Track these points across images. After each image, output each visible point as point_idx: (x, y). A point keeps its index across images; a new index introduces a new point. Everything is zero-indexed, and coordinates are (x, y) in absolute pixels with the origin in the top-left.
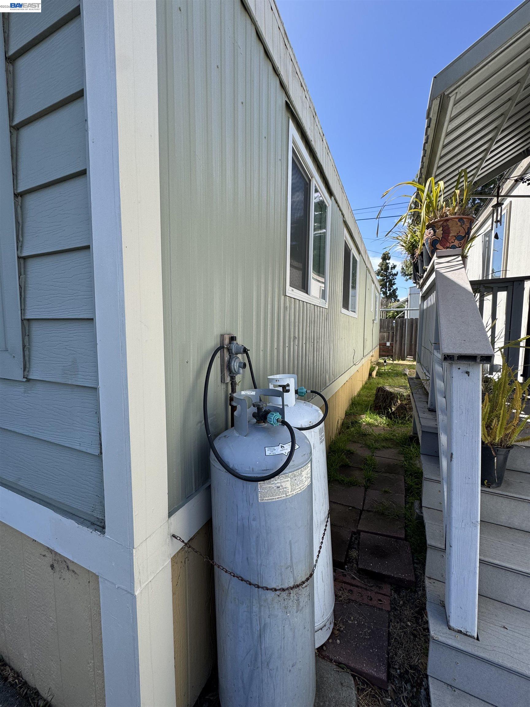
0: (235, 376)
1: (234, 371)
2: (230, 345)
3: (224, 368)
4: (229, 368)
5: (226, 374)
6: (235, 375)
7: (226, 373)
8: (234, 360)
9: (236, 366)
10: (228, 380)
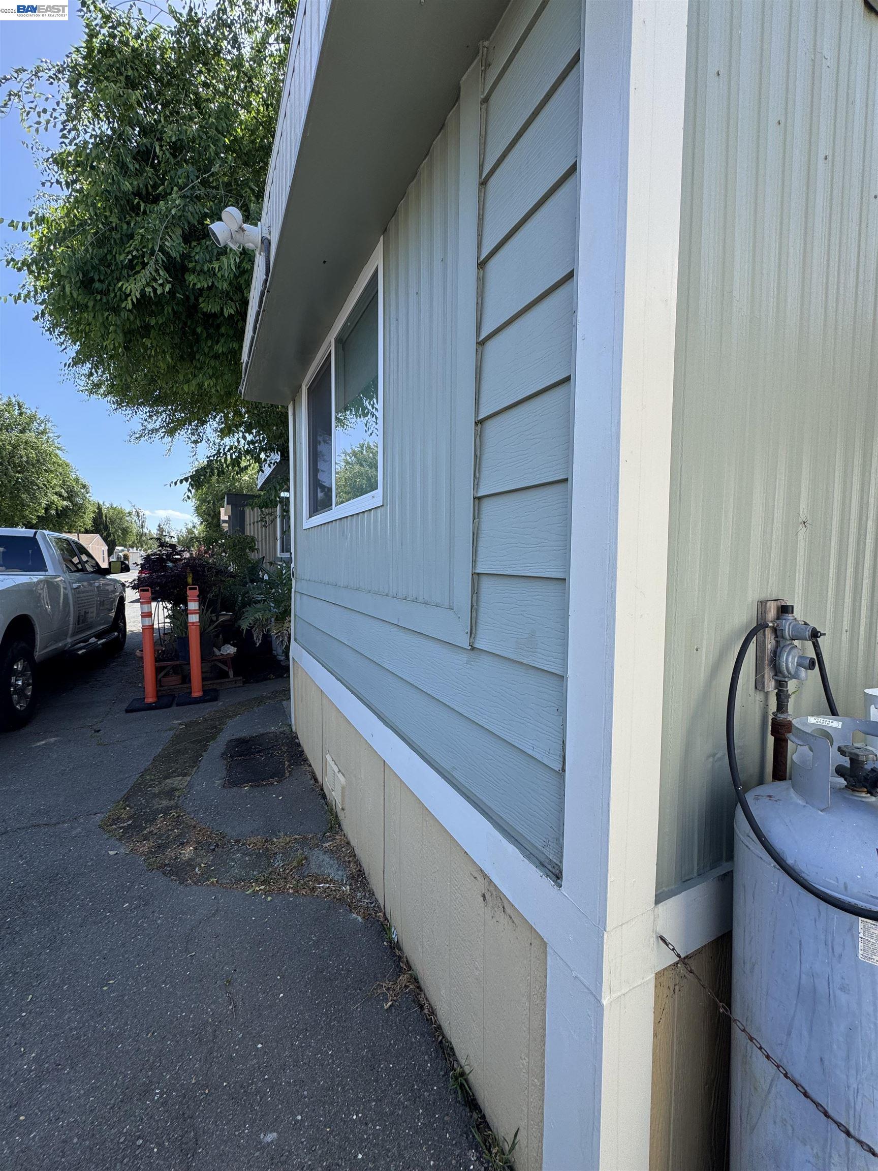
0: (786, 682)
1: (785, 672)
2: (778, 622)
3: (763, 664)
4: (775, 666)
5: (766, 676)
6: (786, 680)
7: (768, 673)
8: (788, 649)
9: (793, 663)
10: (771, 686)
